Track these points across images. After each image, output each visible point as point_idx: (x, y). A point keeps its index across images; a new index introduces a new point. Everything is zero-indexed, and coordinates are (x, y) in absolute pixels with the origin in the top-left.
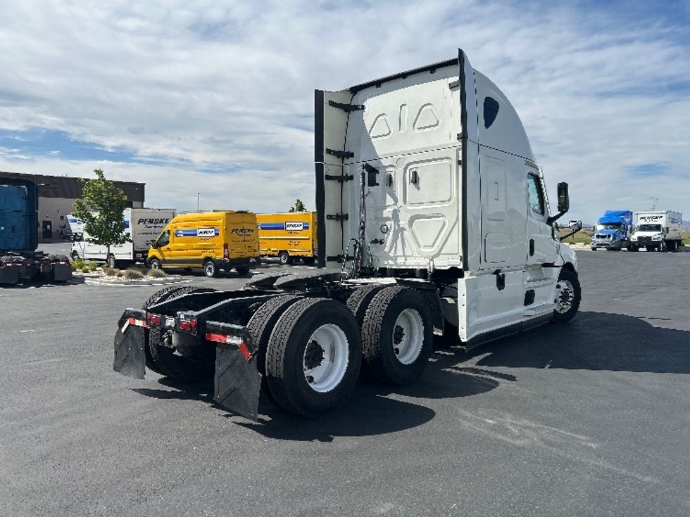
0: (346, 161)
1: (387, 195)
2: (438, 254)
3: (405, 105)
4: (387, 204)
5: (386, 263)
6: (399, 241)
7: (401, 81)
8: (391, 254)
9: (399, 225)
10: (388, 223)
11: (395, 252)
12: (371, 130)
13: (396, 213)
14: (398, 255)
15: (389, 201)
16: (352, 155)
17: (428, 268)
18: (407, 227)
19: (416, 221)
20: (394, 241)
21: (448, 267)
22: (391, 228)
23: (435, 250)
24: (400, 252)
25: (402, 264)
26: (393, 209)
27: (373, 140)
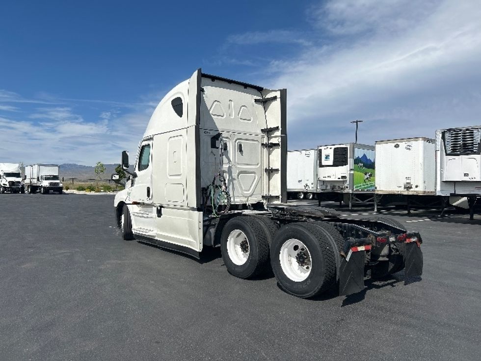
1: (224, 156)
2: (252, 195)
3: (231, 101)
4: (224, 162)
6: (231, 187)
9: (231, 176)
10: (224, 174)
12: (210, 109)
13: (230, 169)
15: (225, 160)
18: (236, 177)
19: (242, 174)
21: (256, 202)
22: (226, 178)
23: (251, 192)
25: (233, 201)
26: (228, 166)
27: (213, 116)
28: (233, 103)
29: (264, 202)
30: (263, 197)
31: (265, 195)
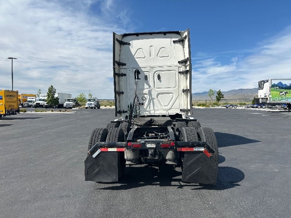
0: (121, 67)
1: (145, 84)
2: (170, 109)
3: (152, 46)
4: (145, 88)
5: (145, 113)
6: (151, 104)
7: (149, 36)
8: (148, 109)
9: (151, 97)
10: (145, 96)
11: (150, 108)
12: (135, 54)
13: (150, 92)
14: (151, 109)
15: (146, 86)
16: (125, 64)
17: (166, 114)
18: (155, 97)
19: (160, 95)
20: (149, 104)
21: (175, 114)
22: (147, 98)
23: (169, 107)
24: (152, 108)
25: (153, 113)
26: (148, 90)
27: (136, 59)
28: (153, 47)
29: (182, 113)
30: (181, 110)
31: (183, 109)
